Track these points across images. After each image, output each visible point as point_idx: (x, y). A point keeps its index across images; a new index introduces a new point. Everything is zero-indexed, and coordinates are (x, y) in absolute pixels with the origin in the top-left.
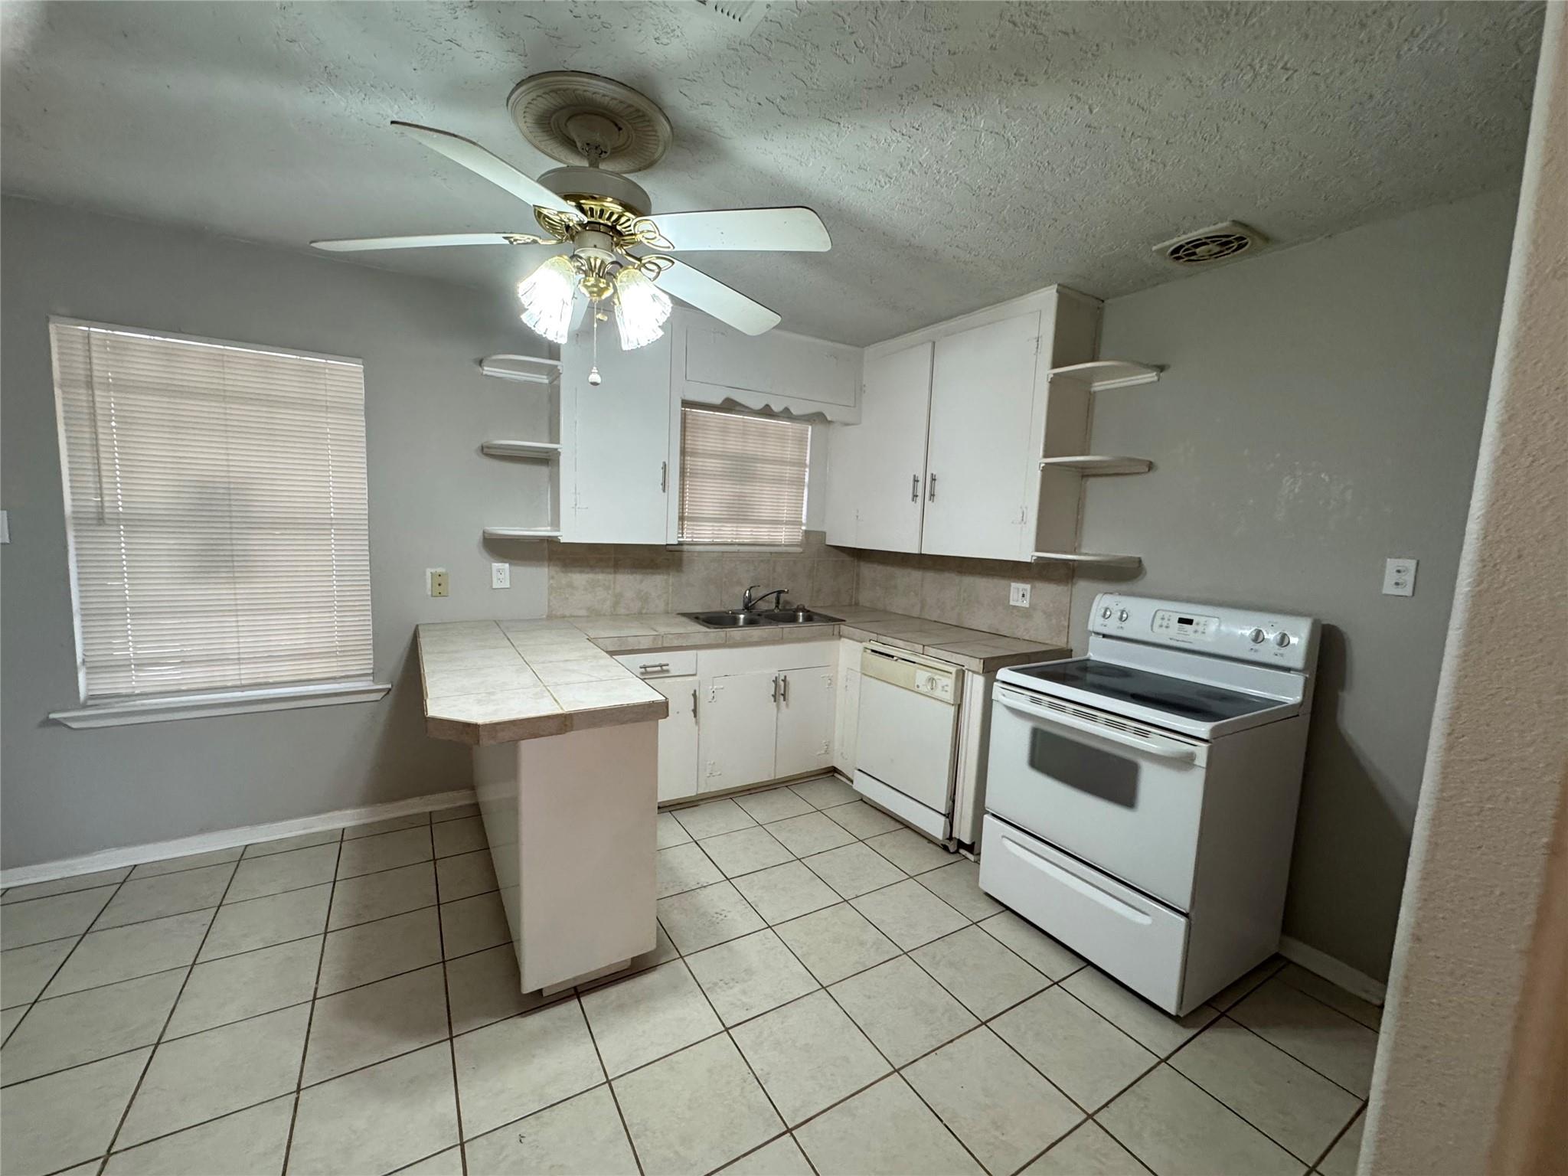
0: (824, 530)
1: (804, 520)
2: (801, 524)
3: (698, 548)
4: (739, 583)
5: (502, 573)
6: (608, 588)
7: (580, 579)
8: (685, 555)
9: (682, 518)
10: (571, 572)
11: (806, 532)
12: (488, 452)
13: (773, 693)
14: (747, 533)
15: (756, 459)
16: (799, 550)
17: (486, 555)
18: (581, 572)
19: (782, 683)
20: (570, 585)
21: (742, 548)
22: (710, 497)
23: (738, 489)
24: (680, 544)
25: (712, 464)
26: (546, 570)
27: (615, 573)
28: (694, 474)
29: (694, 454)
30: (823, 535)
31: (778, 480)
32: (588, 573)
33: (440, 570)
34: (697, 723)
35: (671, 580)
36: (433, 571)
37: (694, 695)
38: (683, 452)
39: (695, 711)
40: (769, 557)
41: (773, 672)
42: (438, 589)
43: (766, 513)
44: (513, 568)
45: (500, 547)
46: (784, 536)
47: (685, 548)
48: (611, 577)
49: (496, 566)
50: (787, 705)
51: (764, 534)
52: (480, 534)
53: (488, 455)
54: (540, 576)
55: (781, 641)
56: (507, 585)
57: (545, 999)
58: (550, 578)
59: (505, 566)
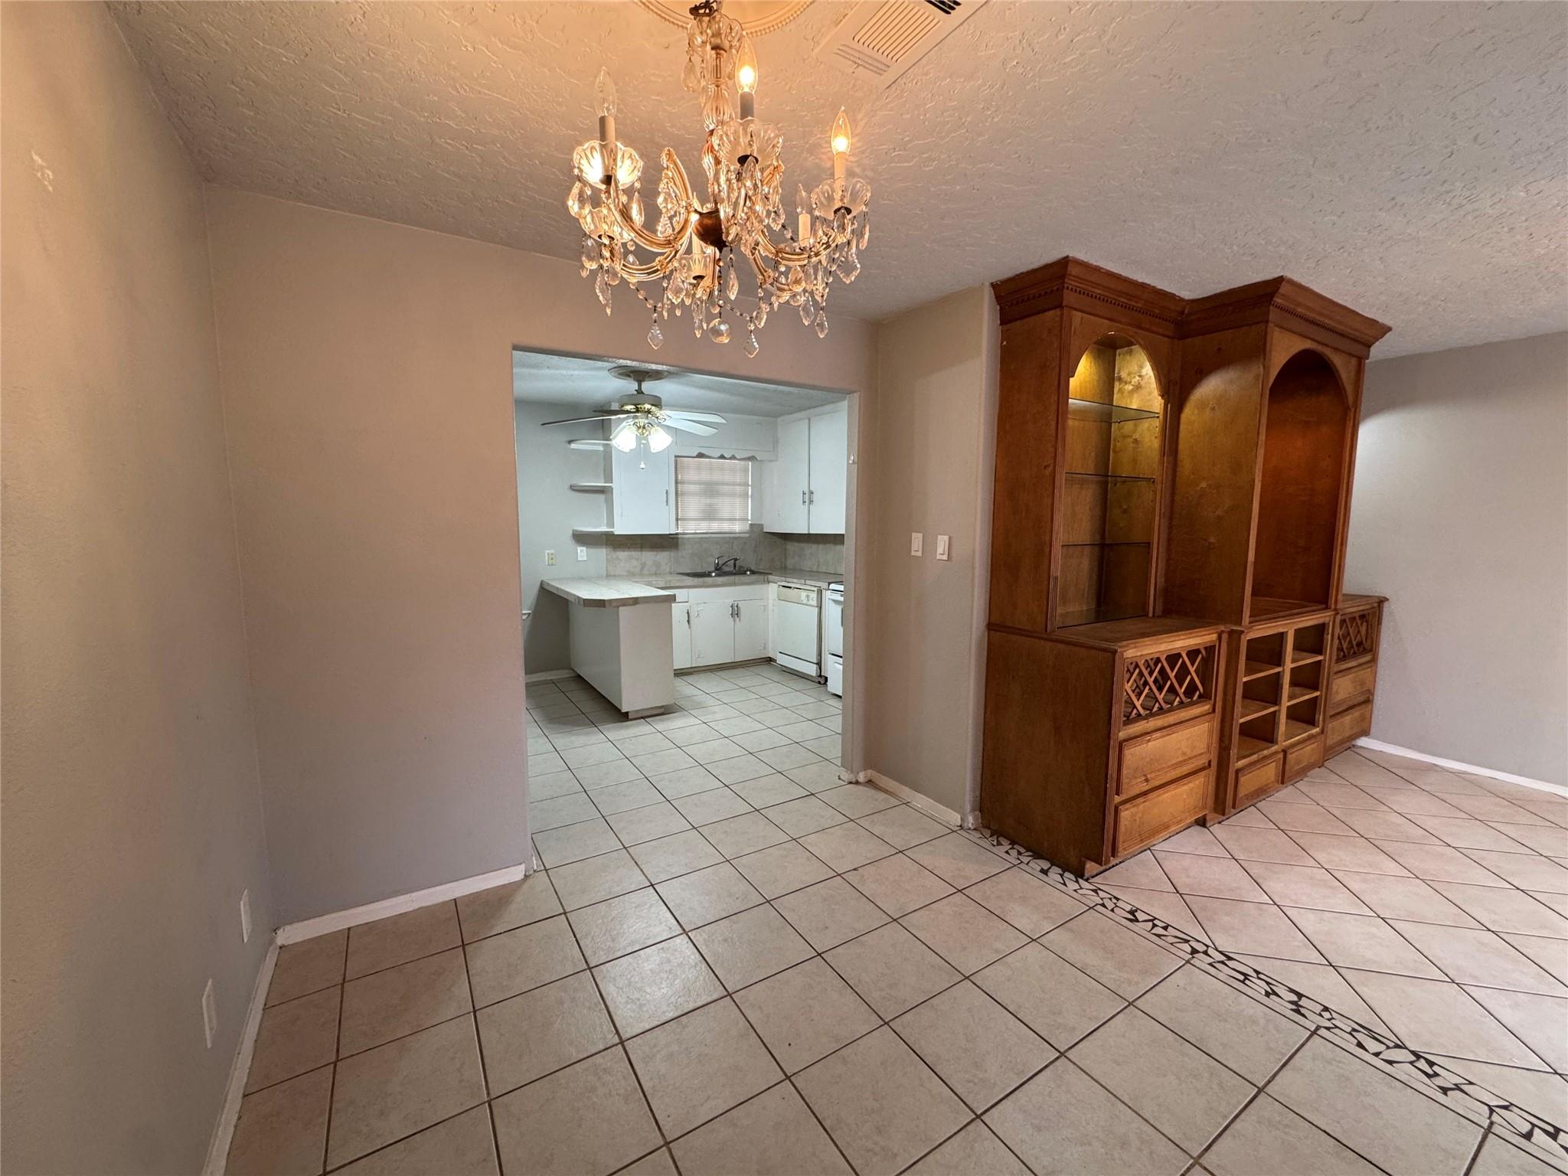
0: (762, 523)
1: (750, 518)
2: (748, 520)
3: (687, 536)
4: (712, 556)
5: (582, 552)
6: (637, 560)
7: (623, 555)
8: (680, 541)
9: (677, 520)
10: (618, 551)
11: (751, 525)
12: (574, 489)
13: (731, 613)
14: (715, 526)
15: (717, 484)
16: (747, 535)
17: (573, 542)
18: (623, 551)
19: (736, 608)
20: (618, 558)
21: (713, 535)
22: (693, 506)
23: (708, 501)
24: (677, 534)
25: (692, 488)
26: (605, 550)
27: (641, 551)
28: (683, 494)
29: (683, 483)
30: (761, 526)
31: (733, 495)
32: (627, 551)
33: (552, 551)
34: (690, 627)
35: (672, 554)
36: (548, 551)
37: (688, 613)
38: (677, 483)
39: (688, 621)
40: (730, 539)
41: (730, 601)
42: (551, 561)
43: (726, 515)
44: (588, 549)
45: (582, 538)
46: (738, 527)
47: (680, 536)
48: (639, 553)
49: (579, 549)
50: (740, 620)
51: (726, 527)
52: (571, 532)
53: (574, 490)
54: (602, 553)
55: (734, 584)
56: (585, 559)
57: (630, 717)
58: (607, 555)
59: (584, 548)
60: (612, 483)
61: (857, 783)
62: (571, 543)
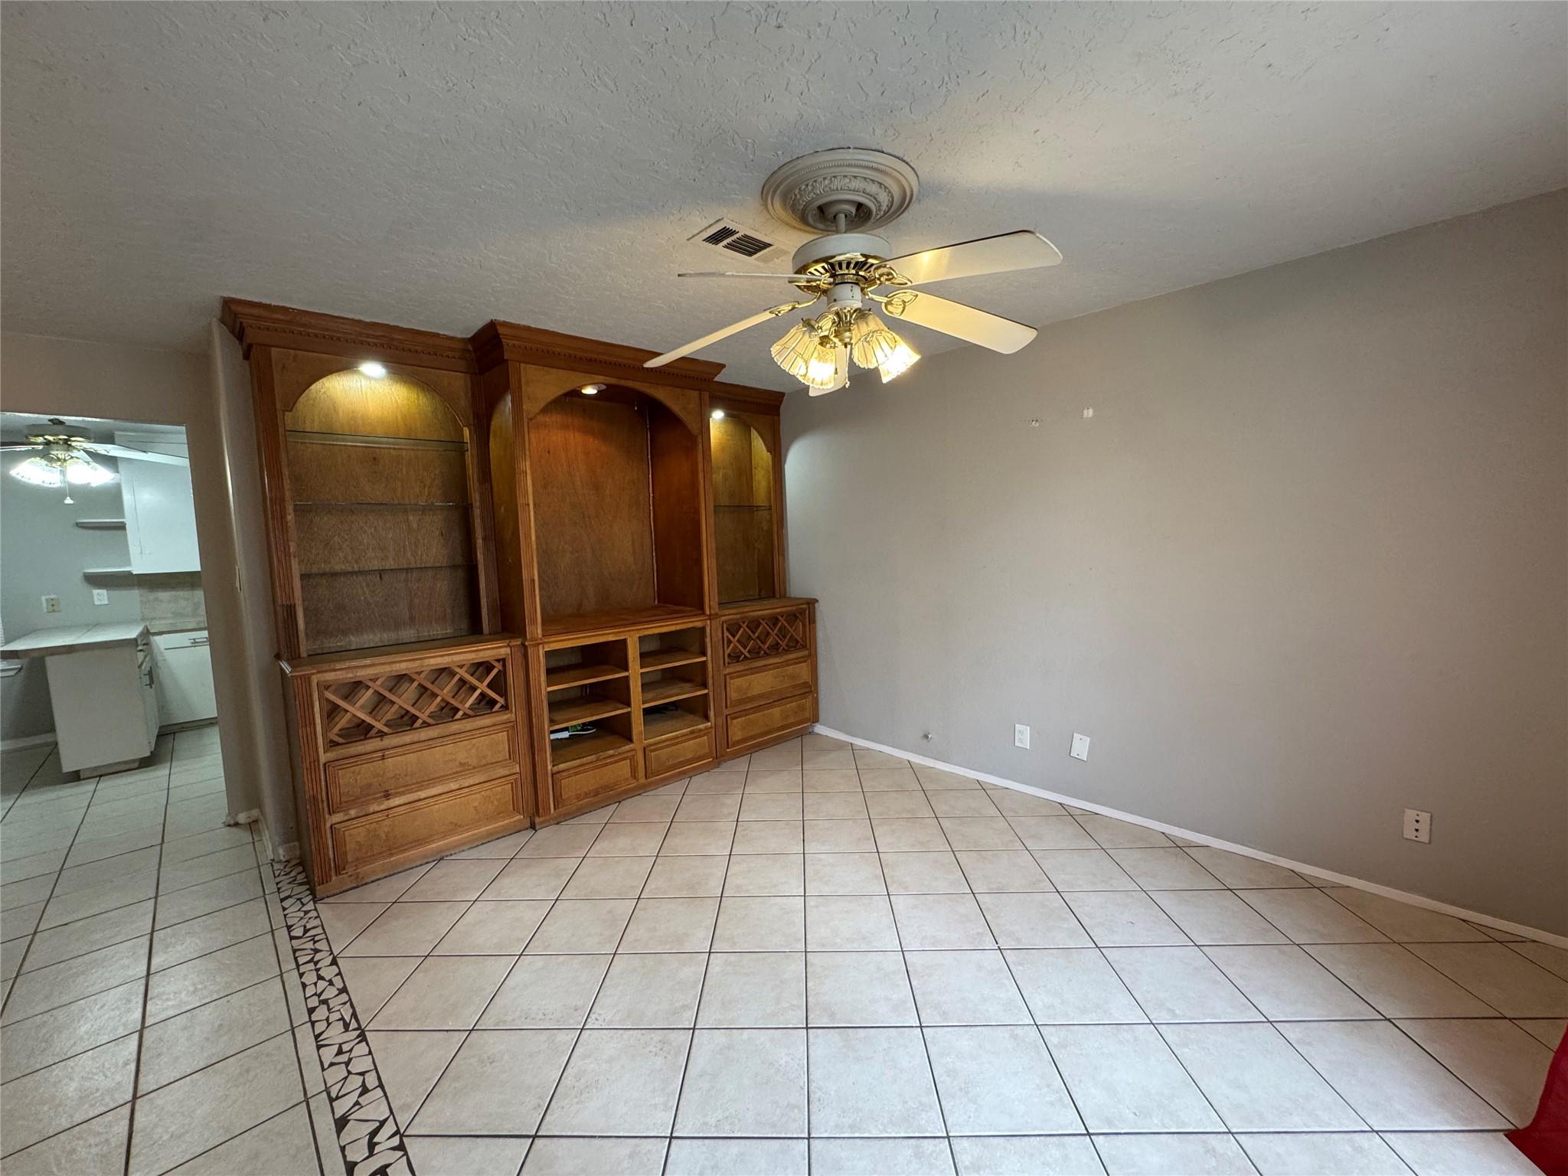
5: (101, 596)
6: (187, 600)
7: (164, 595)
10: (158, 591)
12: (83, 526)
17: (87, 585)
18: (165, 591)
26: (135, 591)
32: (171, 591)
33: (53, 596)
36: (48, 597)
42: (51, 608)
44: (111, 592)
45: (96, 581)
48: (190, 593)
49: (96, 592)
52: (81, 573)
54: (132, 596)
56: (107, 602)
57: (82, 777)
58: (141, 595)
59: (104, 592)
60: (124, 518)
61: (237, 824)
62: (84, 588)
